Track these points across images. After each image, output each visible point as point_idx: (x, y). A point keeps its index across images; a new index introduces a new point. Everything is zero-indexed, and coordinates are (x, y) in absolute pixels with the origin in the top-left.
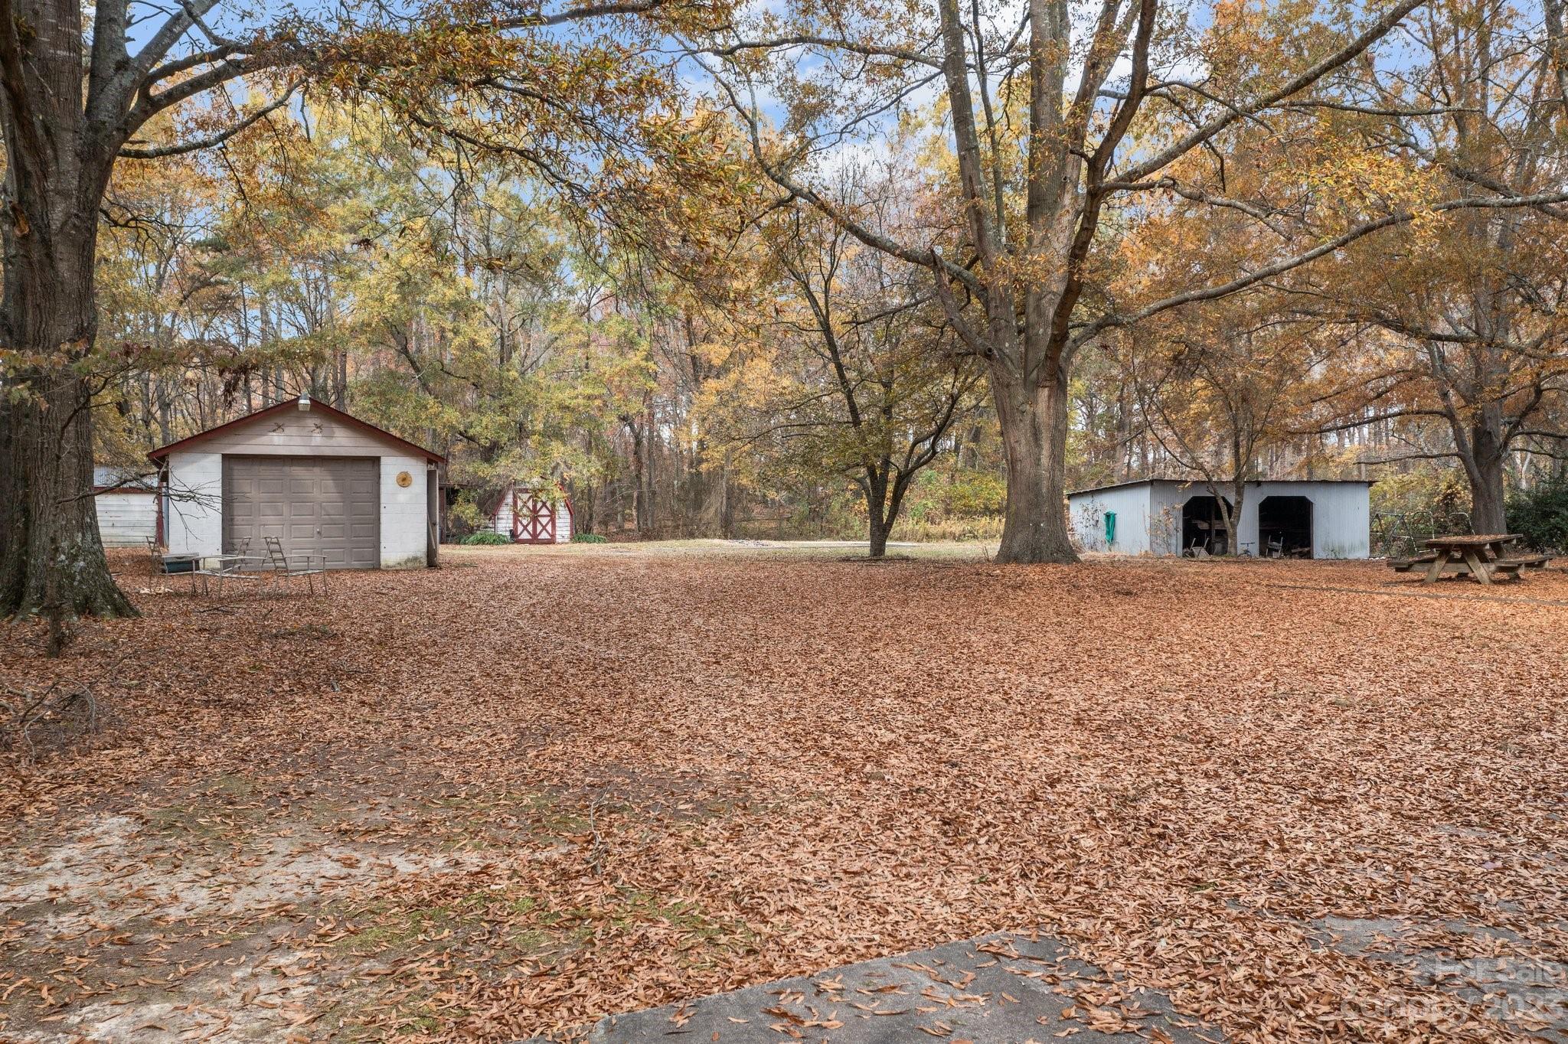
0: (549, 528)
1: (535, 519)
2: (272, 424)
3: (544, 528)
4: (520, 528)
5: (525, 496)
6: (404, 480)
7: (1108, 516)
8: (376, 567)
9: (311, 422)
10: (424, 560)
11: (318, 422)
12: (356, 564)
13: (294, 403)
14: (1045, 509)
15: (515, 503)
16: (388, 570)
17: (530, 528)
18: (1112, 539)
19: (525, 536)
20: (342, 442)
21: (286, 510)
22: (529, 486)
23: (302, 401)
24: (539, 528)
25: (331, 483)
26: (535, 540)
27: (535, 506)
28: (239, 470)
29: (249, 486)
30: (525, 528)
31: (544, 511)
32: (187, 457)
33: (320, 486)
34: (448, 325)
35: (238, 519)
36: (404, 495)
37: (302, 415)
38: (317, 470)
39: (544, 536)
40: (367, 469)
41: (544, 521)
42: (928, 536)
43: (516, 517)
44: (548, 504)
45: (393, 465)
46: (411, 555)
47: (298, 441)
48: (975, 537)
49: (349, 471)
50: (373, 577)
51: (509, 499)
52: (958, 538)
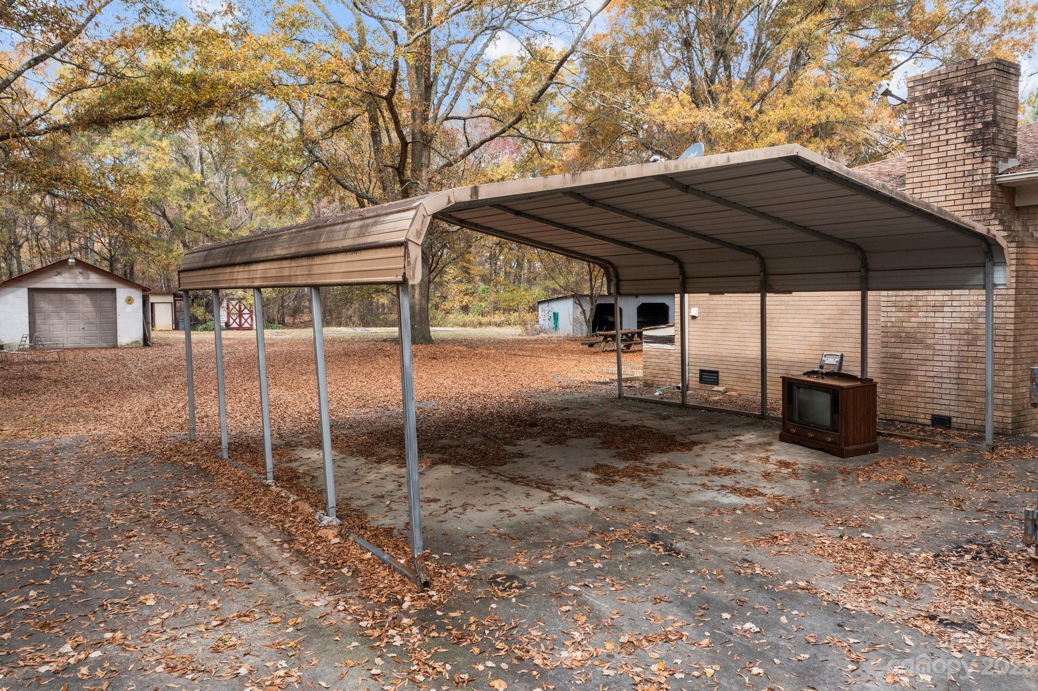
0: (249, 321)
1: (240, 314)
2: (55, 272)
3: (246, 321)
4: (231, 321)
5: (234, 303)
6: (129, 301)
7: (554, 314)
8: (115, 346)
9: (77, 271)
10: (142, 343)
11: (81, 270)
12: (105, 345)
13: (66, 261)
14: (418, 319)
15: (228, 307)
16: (122, 348)
17: (238, 321)
18: (556, 327)
19: (235, 325)
20: (95, 281)
21: (64, 315)
22: (235, 297)
23: (70, 260)
24: (243, 321)
25: (89, 302)
26: (240, 328)
27: (240, 308)
28: (37, 297)
29: (44, 304)
30: (234, 321)
31: (246, 311)
32: (9, 290)
33: (84, 304)
34: (184, 203)
35: (38, 321)
36: (129, 308)
37: (71, 268)
38: (81, 295)
39: (246, 325)
40: (109, 295)
41: (246, 316)
42: (481, 324)
43: (229, 315)
44: (248, 307)
45: (123, 293)
46: (134, 340)
47: (68, 281)
48: (510, 324)
49: (99, 296)
50: (113, 351)
51: (225, 304)
52: (499, 325)
